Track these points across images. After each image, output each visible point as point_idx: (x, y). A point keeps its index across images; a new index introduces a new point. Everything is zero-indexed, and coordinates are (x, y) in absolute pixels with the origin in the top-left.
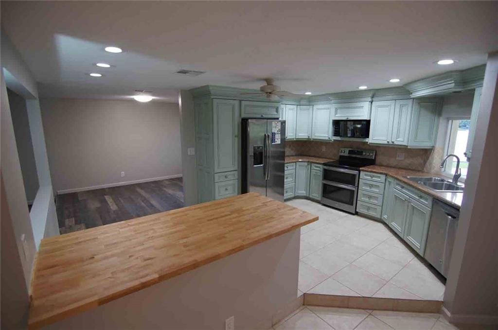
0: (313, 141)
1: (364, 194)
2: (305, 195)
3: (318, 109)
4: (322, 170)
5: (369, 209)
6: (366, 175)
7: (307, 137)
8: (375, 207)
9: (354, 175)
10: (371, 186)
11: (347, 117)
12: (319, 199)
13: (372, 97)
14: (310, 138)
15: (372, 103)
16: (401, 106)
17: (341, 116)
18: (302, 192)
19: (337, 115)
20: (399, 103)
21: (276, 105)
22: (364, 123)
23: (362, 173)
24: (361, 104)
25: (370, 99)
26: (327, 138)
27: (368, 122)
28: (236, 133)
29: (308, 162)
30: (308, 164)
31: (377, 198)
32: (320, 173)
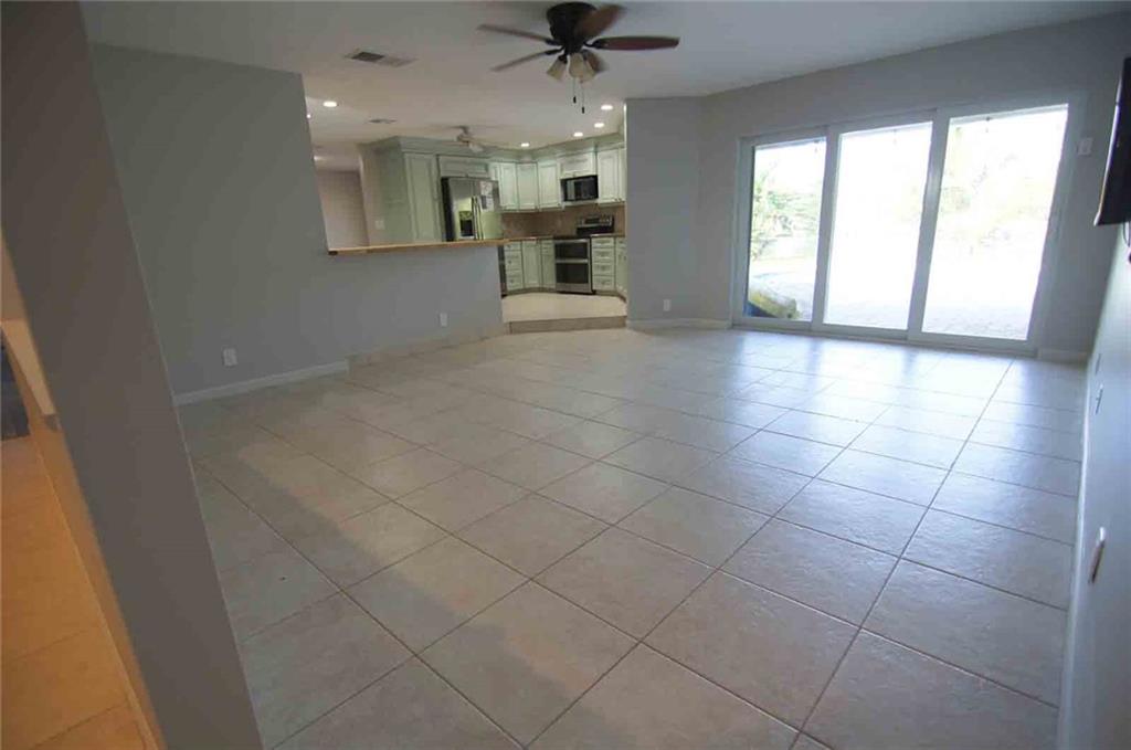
0: (541, 212)
1: (597, 266)
2: (538, 285)
3: (543, 167)
4: (553, 247)
5: (603, 283)
6: (598, 242)
8: (609, 279)
9: (585, 244)
10: (603, 254)
11: (573, 174)
13: (596, 147)
15: (596, 153)
17: (568, 174)
18: (534, 283)
19: (563, 173)
21: (486, 161)
22: (592, 179)
23: (593, 240)
24: (587, 156)
25: (594, 149)
26: (557, 206)
27: (595, 177)
28: (436, 197)
29: (537, 239)
30: (537, 243)
31: (609, 267)
32: (552, 251)
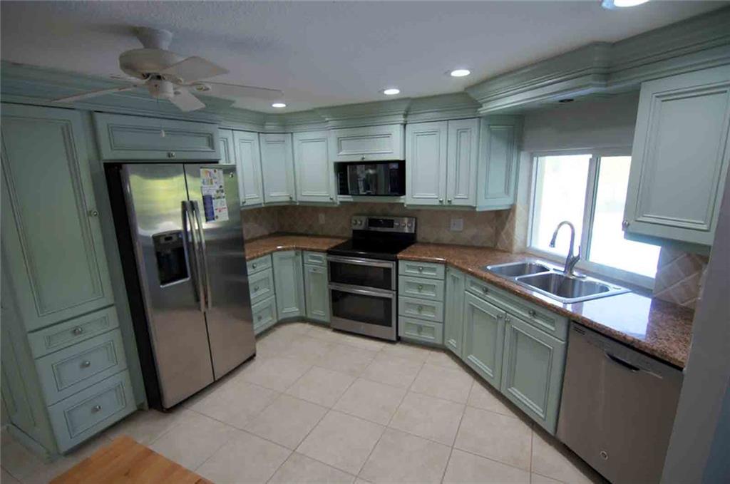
0: (299, 206)
1: (408, 304)
2: (297, 314)
3: (304, 141)
4: (326, 264)
5: (420, 329)
6: (410, 267)
7: (288, 199)
8: (432, 325)
9: (388, 271)
10: (420, 287)
11: (362, 156)
12: (327, 319)
13: (405, 116)
14: (294, 200)
15: (405, 125)
16: (460, 132)
17: (349, 154)
18: (292, 310)
19: (341, 153)
20: (454, 125)
21: (208, 128)
22: (395, 166)
23: (400, 263)
24: (387, 129)
25: (401, 119)
26: (328, 200)
27: (402, 164)
29: (297, 248)
30: (296, 254)
31: (434, 308)
32: (324, 271)
